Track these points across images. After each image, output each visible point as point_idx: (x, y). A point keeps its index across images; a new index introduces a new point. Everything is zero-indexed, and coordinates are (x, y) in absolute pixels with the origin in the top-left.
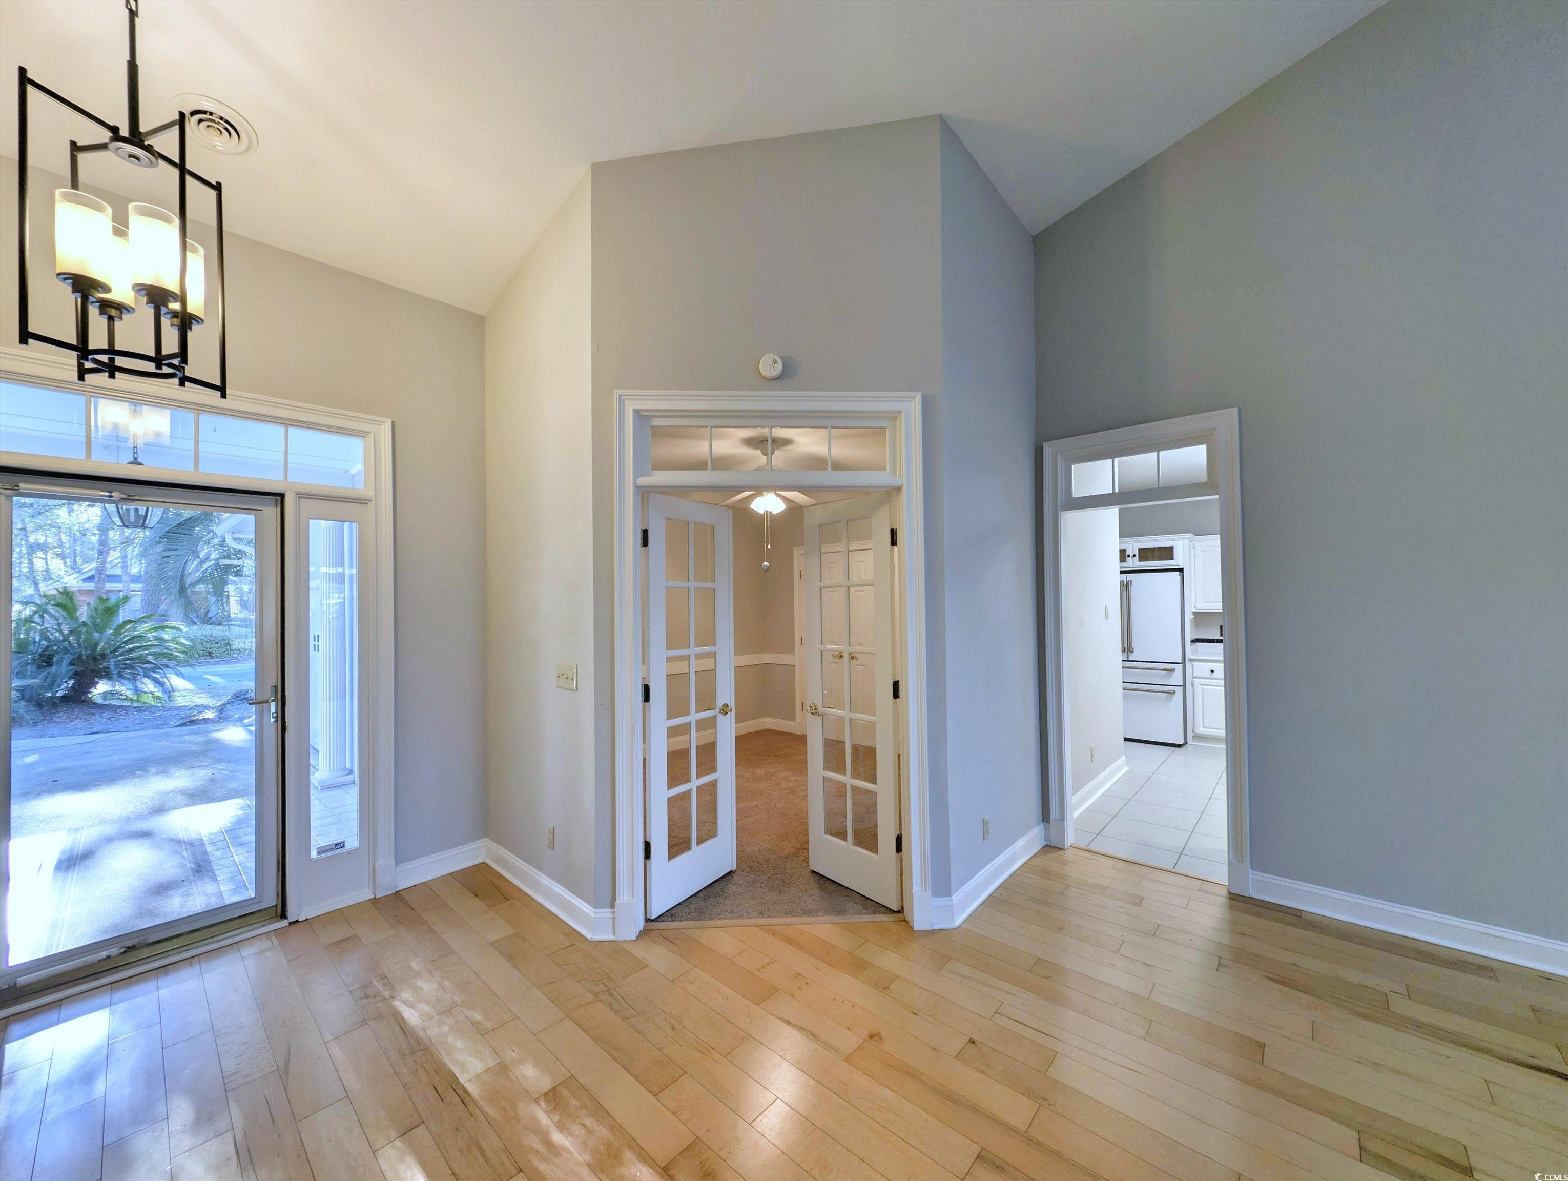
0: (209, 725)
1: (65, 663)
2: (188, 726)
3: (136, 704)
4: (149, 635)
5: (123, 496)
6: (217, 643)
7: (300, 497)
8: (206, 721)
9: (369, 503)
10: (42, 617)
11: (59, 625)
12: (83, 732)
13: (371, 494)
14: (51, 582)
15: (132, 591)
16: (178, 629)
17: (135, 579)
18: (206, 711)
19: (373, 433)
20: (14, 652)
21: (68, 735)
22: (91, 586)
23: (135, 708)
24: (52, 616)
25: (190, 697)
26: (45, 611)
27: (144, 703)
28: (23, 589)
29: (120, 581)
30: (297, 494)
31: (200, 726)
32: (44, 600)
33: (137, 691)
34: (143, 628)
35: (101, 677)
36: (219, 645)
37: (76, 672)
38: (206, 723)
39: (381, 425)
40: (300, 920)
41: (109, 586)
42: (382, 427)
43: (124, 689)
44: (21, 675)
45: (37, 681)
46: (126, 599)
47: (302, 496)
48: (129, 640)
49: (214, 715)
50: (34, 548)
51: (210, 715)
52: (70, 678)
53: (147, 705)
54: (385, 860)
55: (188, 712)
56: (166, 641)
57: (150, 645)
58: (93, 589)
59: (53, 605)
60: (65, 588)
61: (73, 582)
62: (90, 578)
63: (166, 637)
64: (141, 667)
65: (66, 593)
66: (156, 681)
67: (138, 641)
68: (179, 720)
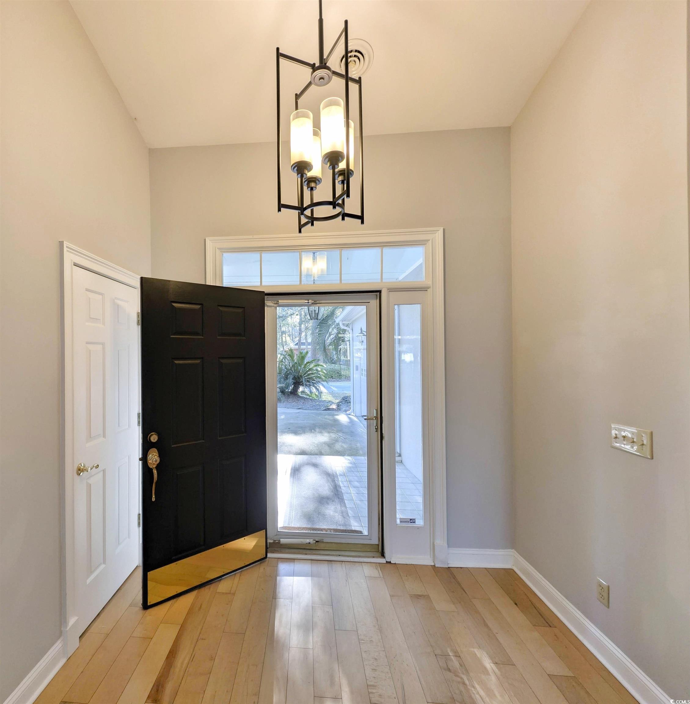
0: (334, 411)
1: (291, 379)
2: (327, 411)
3: (311, 398)
4: (314, 368)
5: (313, 302)
6: (334, 372)
7: (389, 291)
8: (333, 409)
9: (428, 289)
10: (285, 360)
11: (289, 363)
12: (296, 408)
13: (430, 283)
14: (287, 346)
15: (308, 349)
16: (323, 366)
17: (309, 344)
18: (333, 404)
19: (431, 241)
20: (278, 373)
21: (292, 408)
22: (297, 347)
23: (310, 399)
24: (287, 359)
25: (326, 396)
26: (286, 358)
27: (313, 397)
28: (280, 349)
29: (304, 345)
30: (388, 289)
31: (331, 412)
32: (285, 353)
33: (311, 392)
34: (312, 366)
35: (300, 385)
36: (335, 373)
37: (294, 382)
38: (333, 411)
39: (436, 233)
40: (392, 563)
41: (302, 347)
42: (437, 234)
43: (307, 390)
44: (280, 382)
45: (284, 385)
46: (307, 353)
47: (391, 290)
48: (308, 370)
49: (335, 407)
50: (283, 333)
51: (334, 406)
52: (293, 385)
53: (314, 398)
54: (441, 541)
55: (327, 404)
56: (319, 371)
57: (315, 373)
58: (297, 348)
59: (288, 355)
60: (291, 348)
61: (292, 346)
62: (297, 344)
63: (319, 369)
64: (312, 382)
65: (291, 350)
66: (316, 388)
67: (311, 371)
68: (324, 407)
